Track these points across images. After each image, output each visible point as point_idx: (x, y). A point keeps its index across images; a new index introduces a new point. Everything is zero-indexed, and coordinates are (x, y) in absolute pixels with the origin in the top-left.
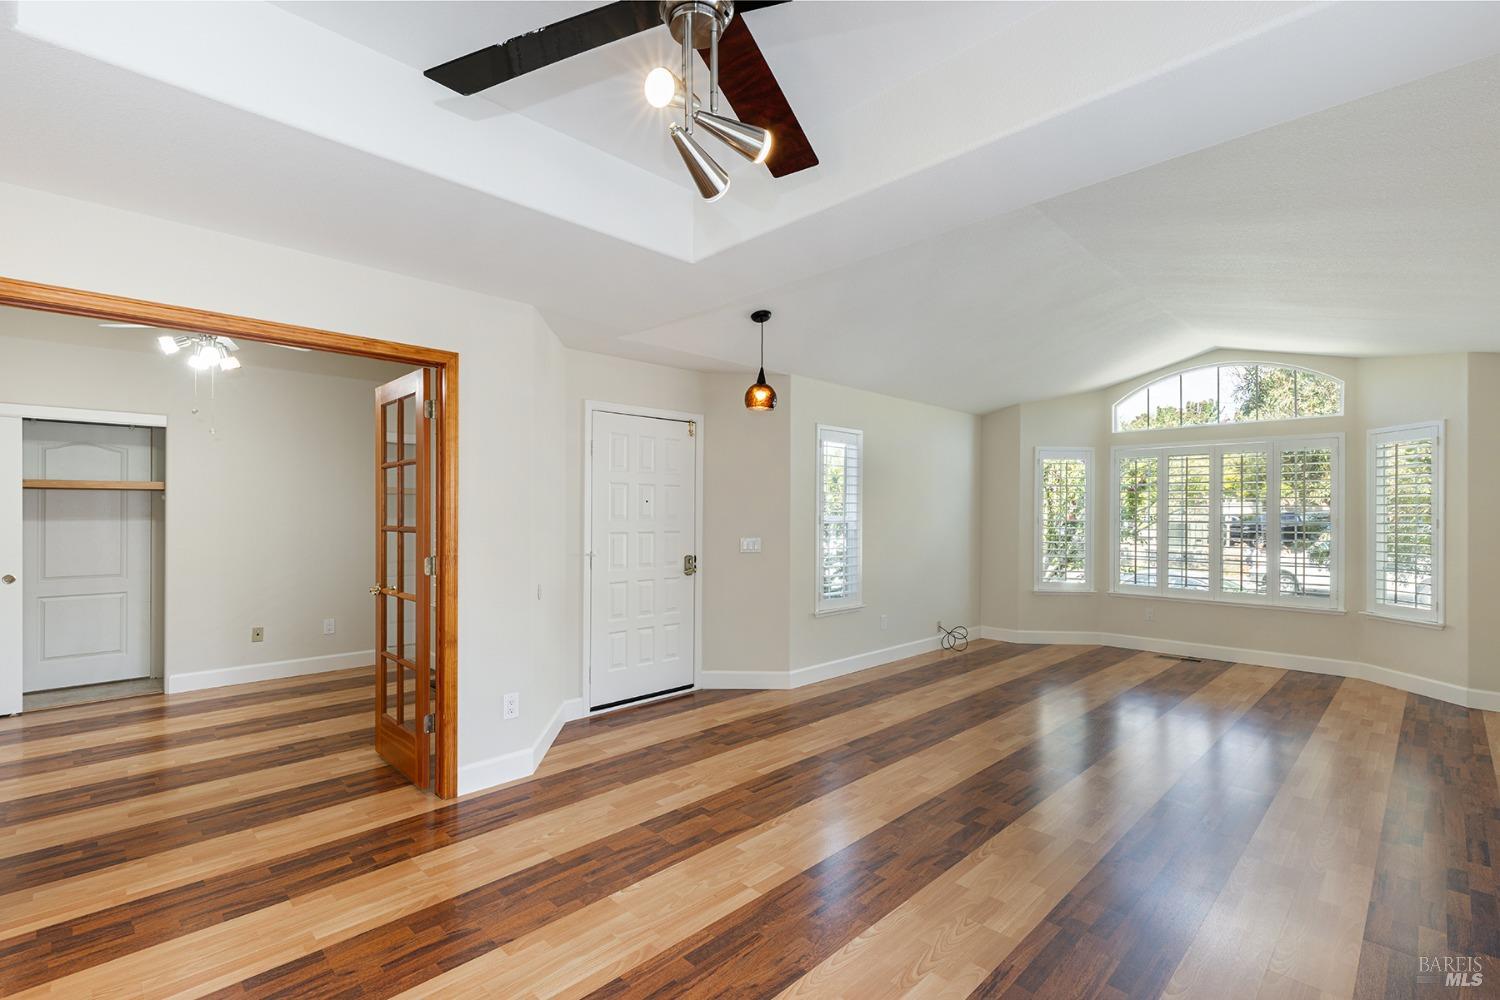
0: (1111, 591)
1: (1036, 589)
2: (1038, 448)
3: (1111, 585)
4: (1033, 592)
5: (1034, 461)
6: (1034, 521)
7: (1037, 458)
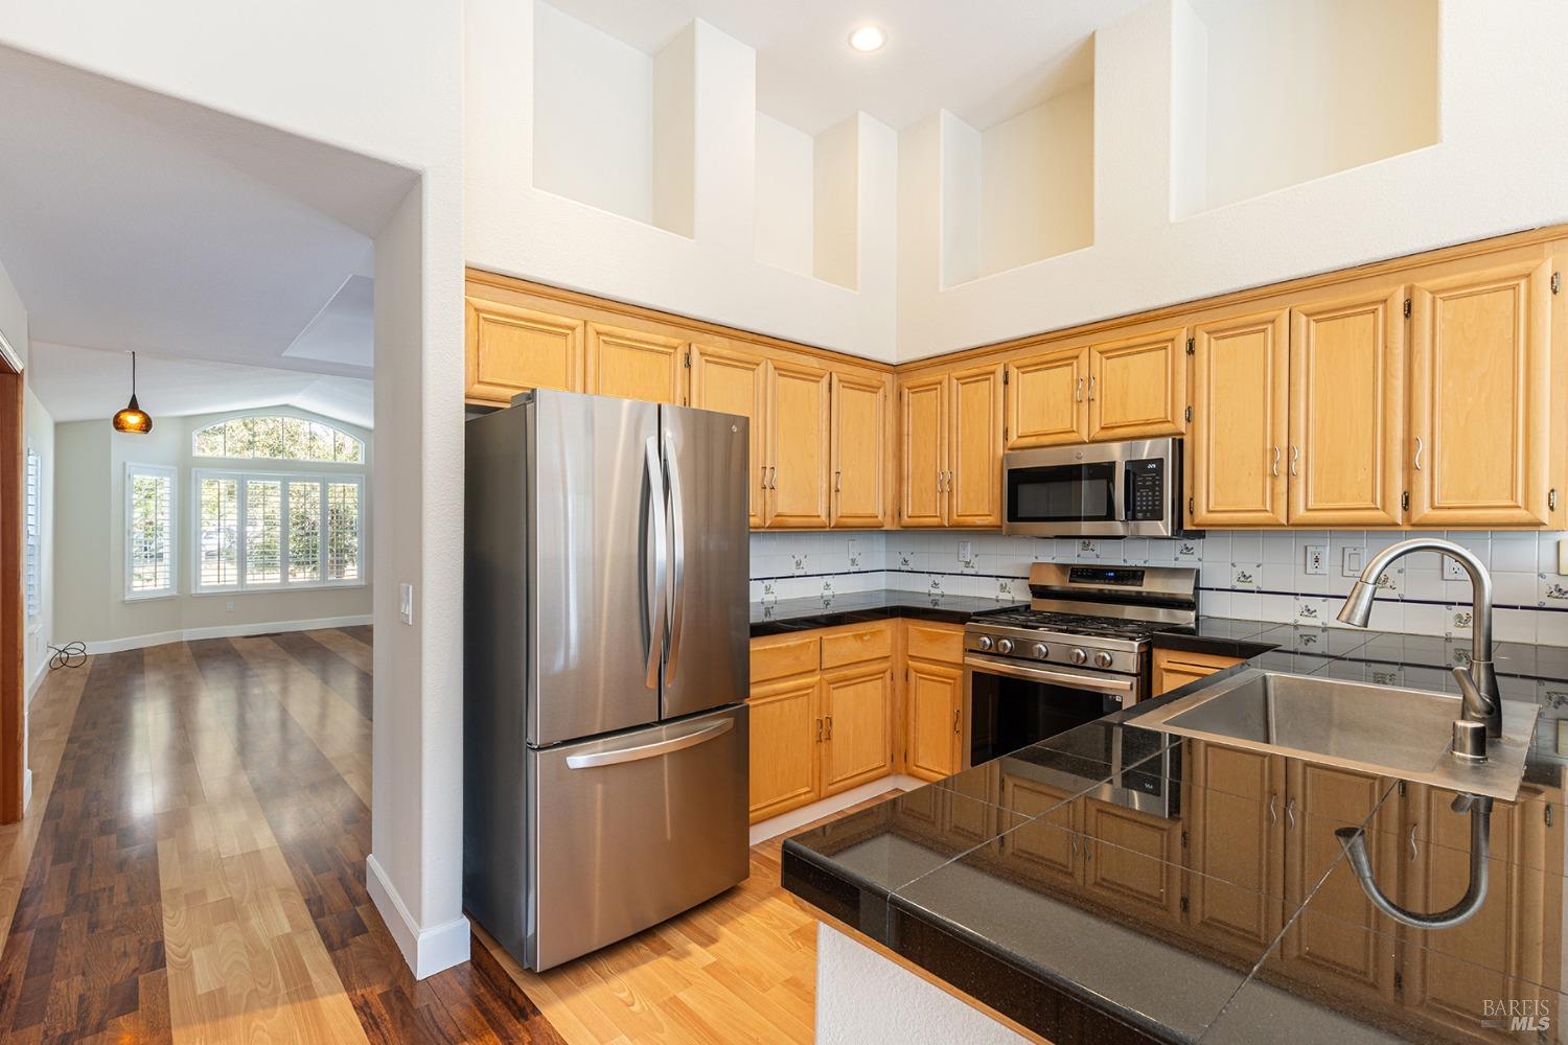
0: (193, 592)
1: (127, 598)
2: (128, 464)
3: (193, 586)
4: (124, 602)
5: (125, 477)
6: (125, 533)
7: (127, 472)
